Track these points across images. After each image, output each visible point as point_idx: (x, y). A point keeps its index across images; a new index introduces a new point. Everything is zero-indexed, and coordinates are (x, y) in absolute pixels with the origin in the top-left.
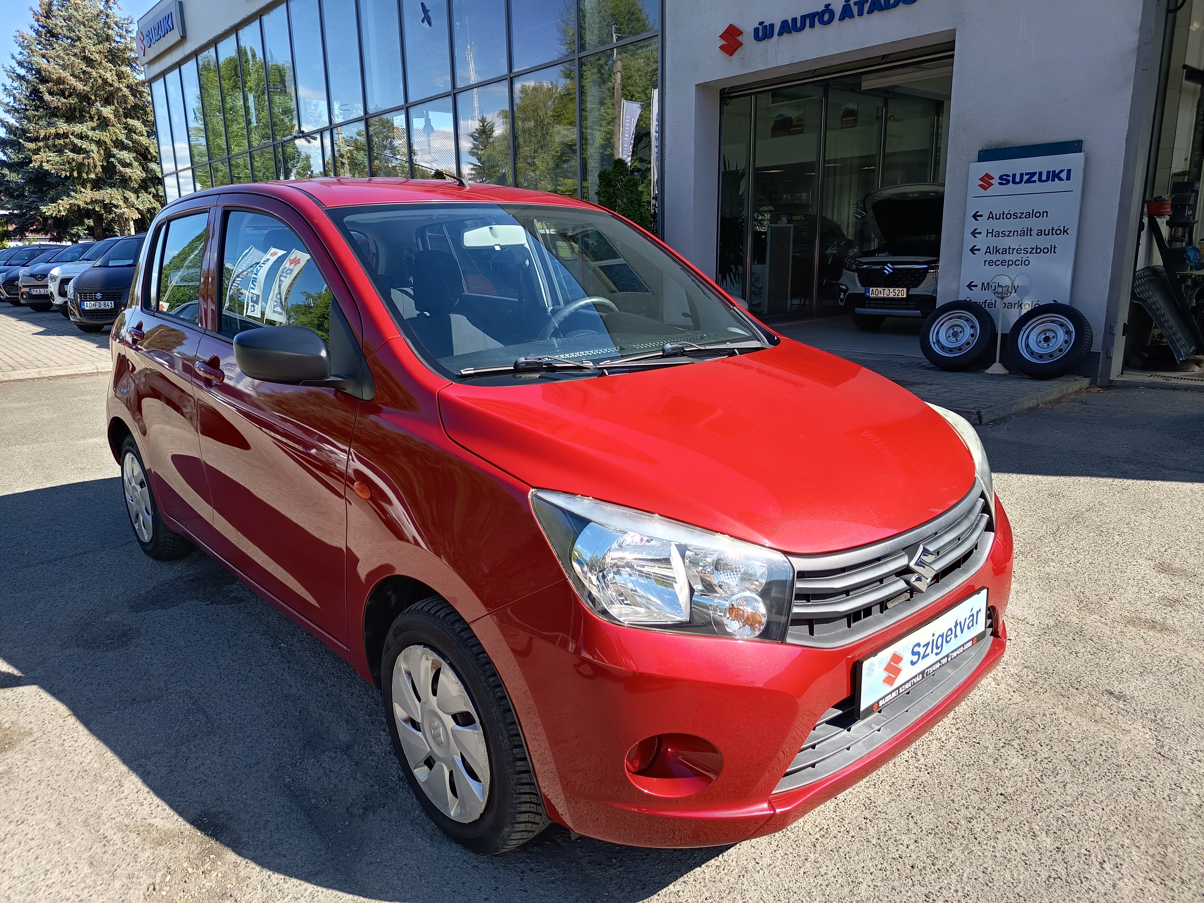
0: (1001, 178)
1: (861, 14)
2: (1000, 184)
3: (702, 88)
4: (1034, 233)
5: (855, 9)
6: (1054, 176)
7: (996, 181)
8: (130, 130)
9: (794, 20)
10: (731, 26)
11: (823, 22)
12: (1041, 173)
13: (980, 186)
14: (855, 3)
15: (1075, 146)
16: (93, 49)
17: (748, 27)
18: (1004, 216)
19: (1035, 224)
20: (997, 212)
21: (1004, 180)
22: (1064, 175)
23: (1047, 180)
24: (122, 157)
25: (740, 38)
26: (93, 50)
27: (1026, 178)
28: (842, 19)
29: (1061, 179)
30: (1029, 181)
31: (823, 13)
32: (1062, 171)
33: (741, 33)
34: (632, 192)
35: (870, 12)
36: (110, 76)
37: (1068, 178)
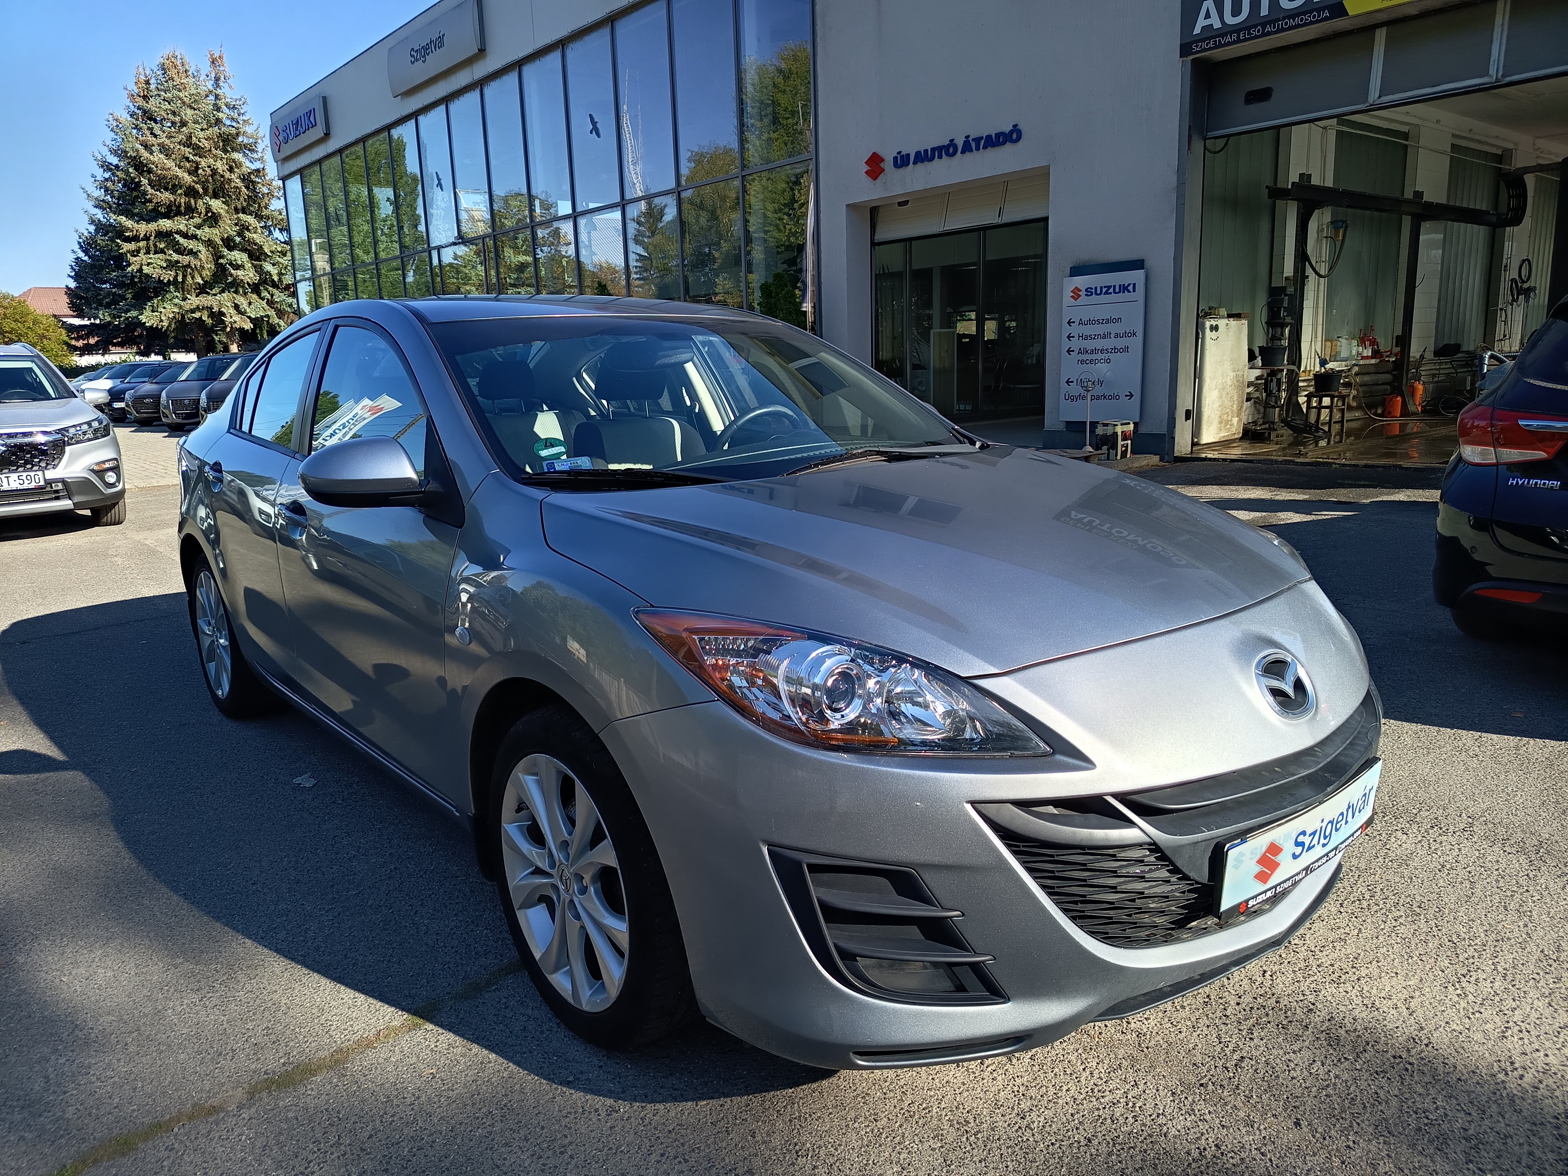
0: (1086, 290)
1: (978, 149)
2: (1087, 295)
3: (852, 208)
4: (1112, 336)
5: (973, 145)
6: (1124, 288)
7: (1083, 293)
8: (244, 228)
9: (926, 151)
10: (874, 153)
11: (949, 155)
12: (1115, 286)
13: (1072, 297)
14: (973, 140)
15: (1137, 264)
16: (201, 135)
17: (889, 156)
18: (1090, 322)
19: (1113, 328)
20: (1085, 319)
21: (1089, 292)
22: (1131, 288)
23: (1119, 292)
24: (233, 259)
25: (882, 165)
26: (202, 138)
27: (1104, 290)
28: (963, 152)
29: (1129, 291)
30: (1106, 293)
31: (948, 146)
32: (1129, 285)
33: (883, 160)
34: (790, 302)
35: (985, 147)
36: (221, 166)
37: (1134, 291)
